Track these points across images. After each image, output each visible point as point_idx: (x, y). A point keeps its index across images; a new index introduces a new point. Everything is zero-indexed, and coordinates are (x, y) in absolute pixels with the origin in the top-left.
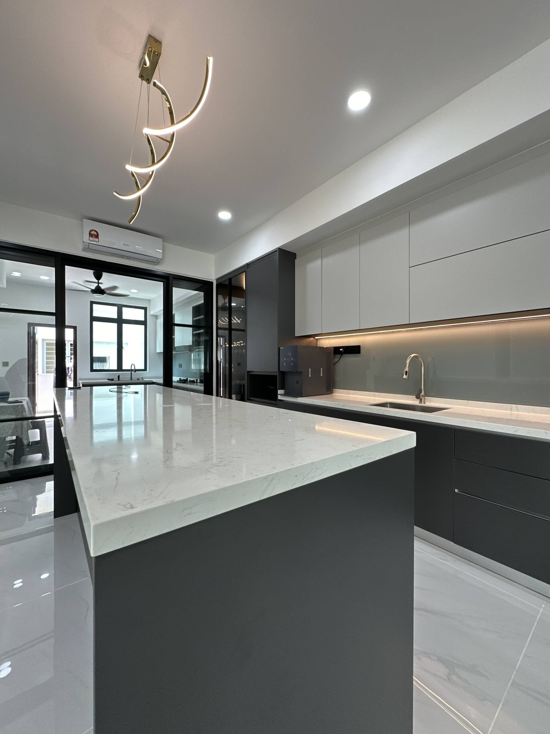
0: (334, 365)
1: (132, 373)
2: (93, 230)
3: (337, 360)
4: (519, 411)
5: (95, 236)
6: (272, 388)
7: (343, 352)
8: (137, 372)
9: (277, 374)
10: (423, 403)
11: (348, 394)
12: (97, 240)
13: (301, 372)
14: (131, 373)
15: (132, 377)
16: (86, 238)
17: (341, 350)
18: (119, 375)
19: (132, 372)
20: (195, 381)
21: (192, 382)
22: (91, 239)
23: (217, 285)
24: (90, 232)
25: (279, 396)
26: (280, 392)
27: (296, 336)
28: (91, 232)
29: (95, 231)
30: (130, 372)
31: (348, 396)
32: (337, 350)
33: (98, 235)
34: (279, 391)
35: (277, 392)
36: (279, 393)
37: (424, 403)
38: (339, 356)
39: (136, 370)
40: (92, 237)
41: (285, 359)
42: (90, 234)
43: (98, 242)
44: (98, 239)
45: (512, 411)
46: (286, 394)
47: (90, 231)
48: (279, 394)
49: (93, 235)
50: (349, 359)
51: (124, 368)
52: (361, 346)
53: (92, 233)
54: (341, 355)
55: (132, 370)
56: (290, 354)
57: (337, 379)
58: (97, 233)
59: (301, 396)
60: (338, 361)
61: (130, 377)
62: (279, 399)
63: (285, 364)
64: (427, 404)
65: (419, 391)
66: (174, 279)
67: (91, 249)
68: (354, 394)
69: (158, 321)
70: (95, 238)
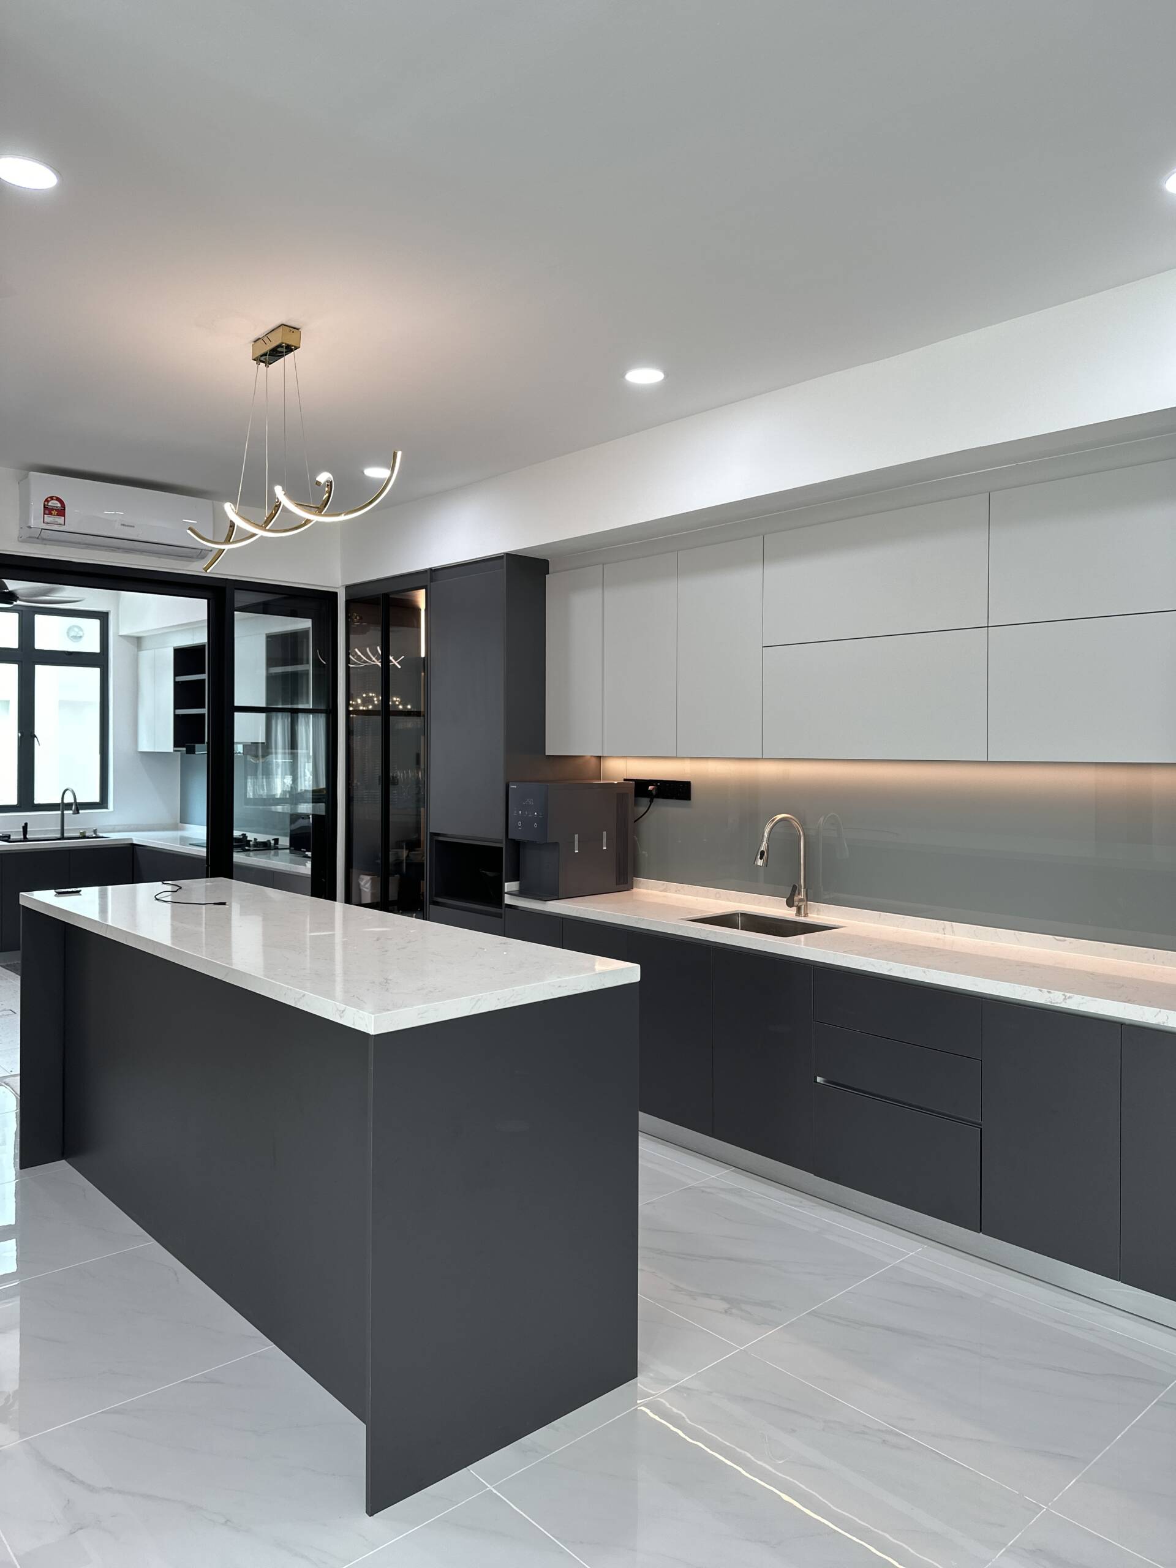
0: (635, 821)
1: (65, 816)
2: (52, 498)
3: (642, 810)
4: (955, 935)
5: (56, 510)
6: (490, 874)
7: (654, 792)
8: (80, 811)
9: (503, 846)
10: (803, 915)
11: (665, 890)
12: (61, 520)
13: (556, 844)
14: (63, 815)
15: (65, 828)
16: (36, 518)
17: (651, 788)
18: (26, 824)
19: (65, 812)
20: (270, 843)
21: (265, 846)
22: (48, 518)
23: (348, 603)
24: (46, 503)
25: (506, 896)
26: (509, 886)
27: (546, 754)
28: (48, 501)
29: (58, 499)
30: (59, 812)
31: (665, 896)
32: (642, 788)
33: (64, 509)
34: (506, 884)
35: (502, 887)
36: (506, 891)
37: (806, 915)
38: (647, 800)
39: (79, 807)
40: (51, 514)
41: (520, 812)
42: (45, 507)
43: (64, 525)
44: (63, 518)
45: (944, 934)
46: (522, 893)
47: (46, 500)
48: (507, 893)
49: (53, 509)
50: (667, 810)
51: (39, 799)
52: (692, 782)
53: (50, 504)
54: (651, 802)
55: (68, 806)
56: (530, 802)
57: (644, 853)
58: (61, 505)
59: (555, 895)
60: (646, 812)
61: (59, 828)
62: (506, 904)
63: (520, 824)
64: (811, 918)
65: (795, 890)
66: (236, 591)
67: (44, 539)
68: (677, 891)
69: (146, 656)
70: (58, 515)
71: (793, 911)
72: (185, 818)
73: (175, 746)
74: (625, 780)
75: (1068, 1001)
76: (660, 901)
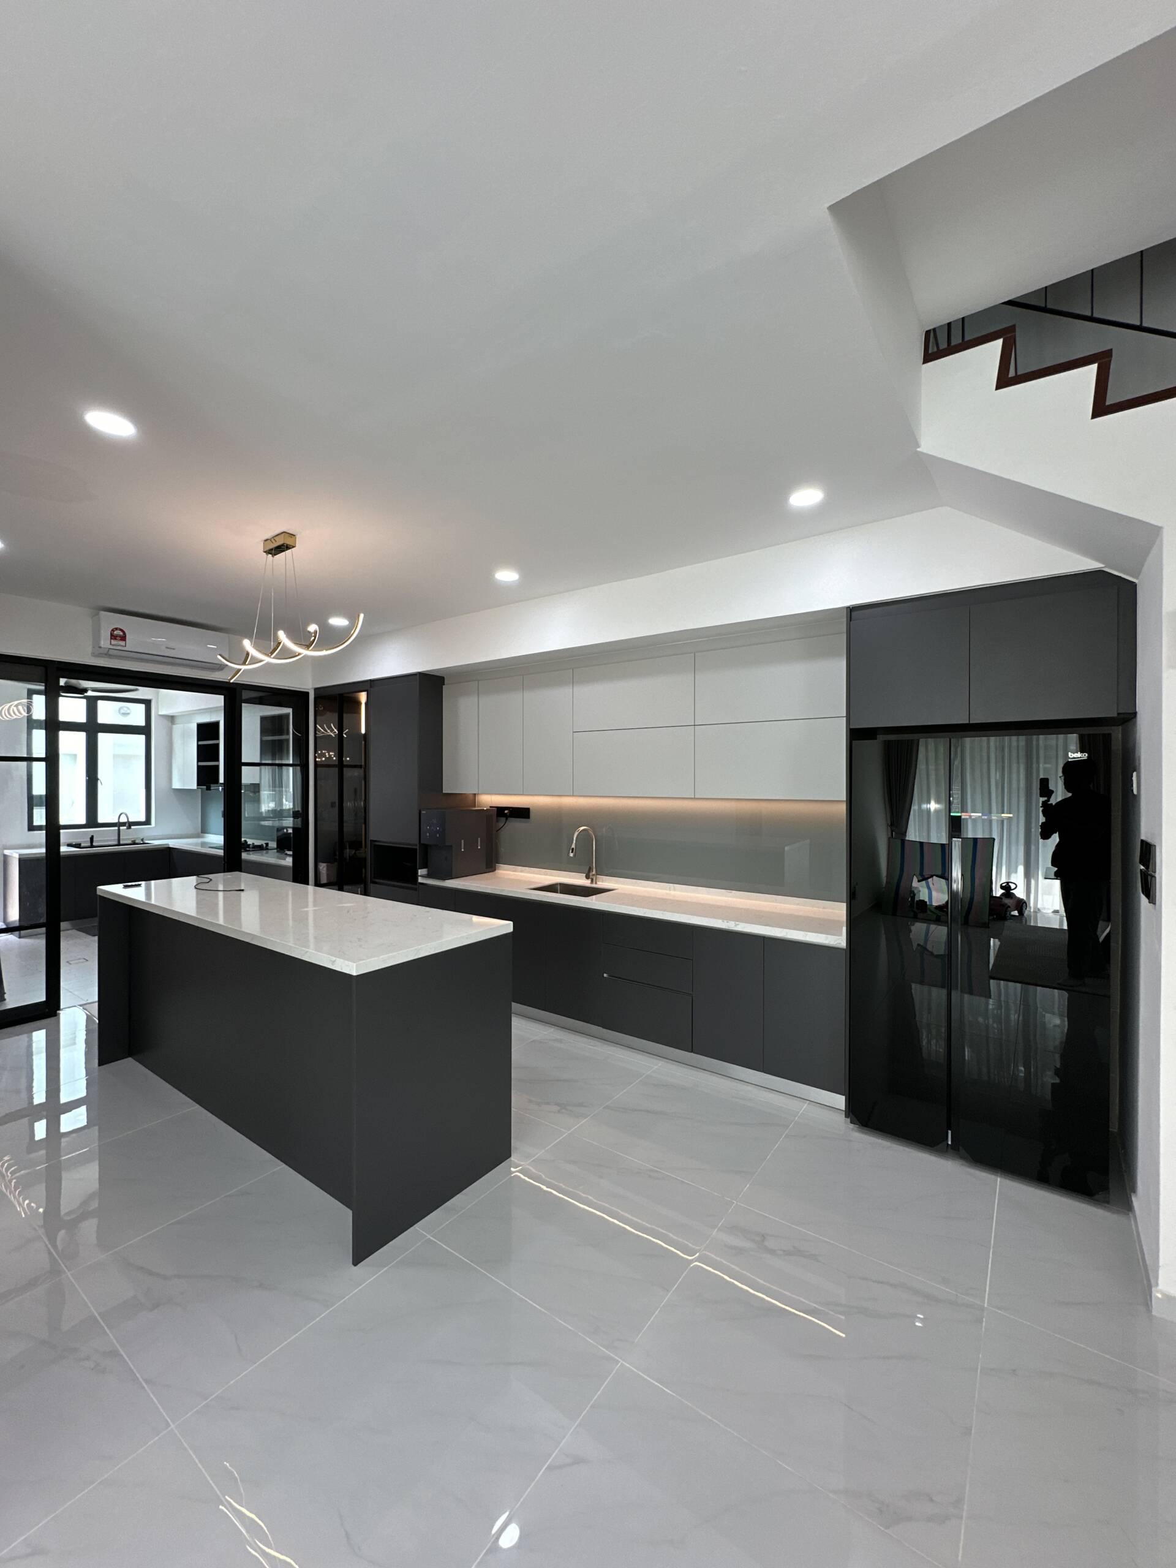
0: (497, 831)
1: (121, 830)
2: (116, 629)
3: (501, 825)
4: (675, 891)
6: (409, 864)
7: (508, 814)
8: (132, 827)
9: (417, 848)
10: (594, 883)
11: (515, 871)
12: (122, 643)
13: (450, 846)
14: (119, 830)
15: (121, 837)
17: (506, 812)
18: (92, 836)
19: (121, 828)
20: (263, 846)
21: (260, 848)
22: (113, 642)
23: (316, 699)
24: (112, 632)
25: (419, 877)
26: (421, 872)
27: (444, 792)
28: (114, 631)
29: (121, 630)
30: (117, 828)
31: (515, 875)
32: (501, 812)
33: (126, 636)
34: (419, 871)
35: (417, 872)
36: (419, 874)
37: (596, 883)
38: (503, 819)
39: (130, 825)
40: (116, 639)
41: (428, 828)
42: (112, 635)
43: (125, 646)
44: (124, 642)
46: (428, 876)
47: (112, 630)
49: (117, 636)
50: (516, 825)
51: (101, 820)
52: (530, 808)
53: (115, 633)
54: (507, 819)
56: (435, 821)
57: (502, 850)
58: (123, 633)
59: (449, 878)
60: (504, 826)
61: (116, 838)
62: (420, 882)
63: (428, 834)
64: (599, 885)
65: (590, 869)
66: (243, 691)
67: (110, 655)
68: (522, 871)
69: (177, 729)
70: (121, 640)
71: (589, 881)
72: (204, 830)
73: (198, 784)
74: (491, 807)
75: (738, 926)
76: (512, 877)
